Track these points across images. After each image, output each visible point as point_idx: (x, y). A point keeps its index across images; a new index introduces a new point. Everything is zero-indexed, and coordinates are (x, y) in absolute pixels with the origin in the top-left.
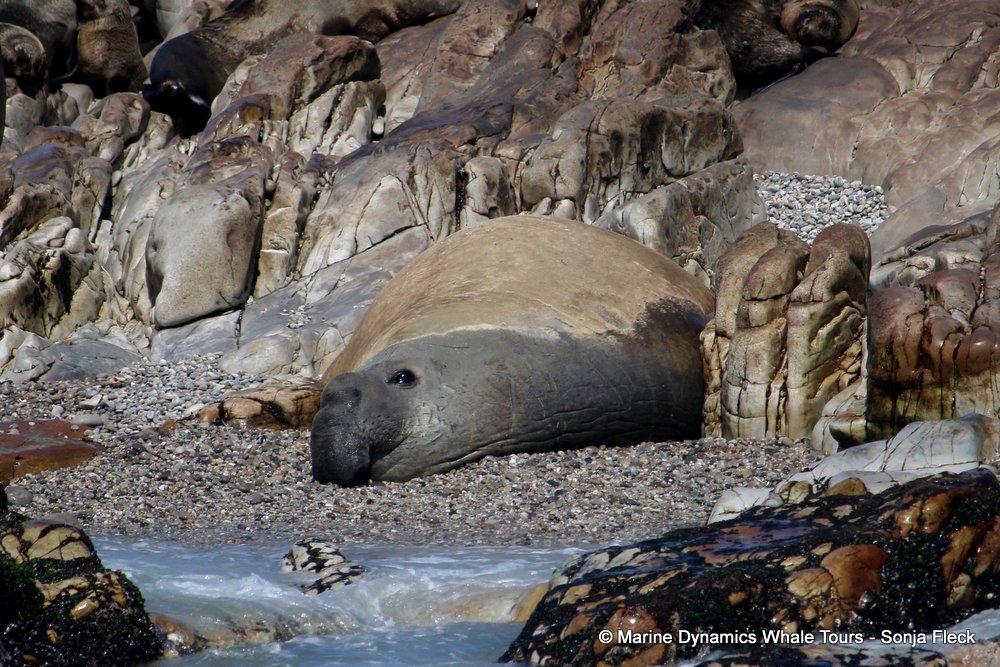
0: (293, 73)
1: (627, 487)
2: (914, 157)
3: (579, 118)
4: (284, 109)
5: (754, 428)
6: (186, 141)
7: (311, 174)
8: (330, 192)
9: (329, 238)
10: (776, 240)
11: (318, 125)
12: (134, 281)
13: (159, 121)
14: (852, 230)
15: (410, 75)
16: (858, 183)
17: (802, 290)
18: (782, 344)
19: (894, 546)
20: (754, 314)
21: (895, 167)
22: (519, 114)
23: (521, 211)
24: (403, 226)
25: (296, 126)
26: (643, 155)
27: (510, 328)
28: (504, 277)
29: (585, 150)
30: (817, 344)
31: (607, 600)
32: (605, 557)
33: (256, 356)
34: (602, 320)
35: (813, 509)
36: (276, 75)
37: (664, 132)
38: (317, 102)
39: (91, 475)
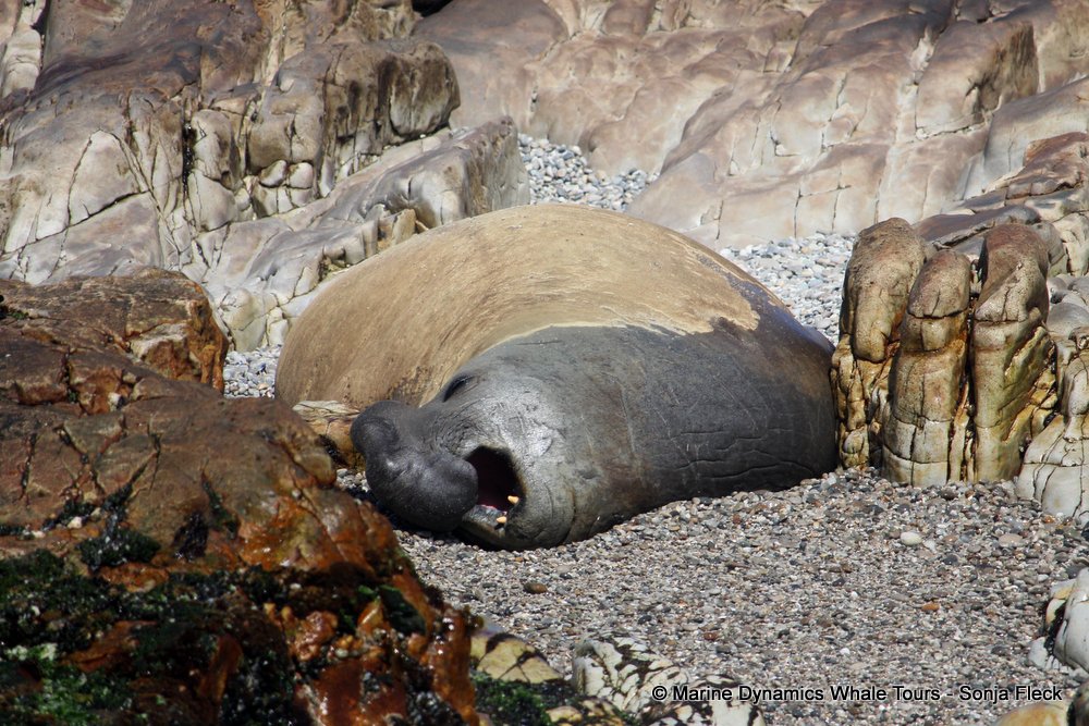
2: (614, 113)
3: (313, 66)
5: (933, 475)
9: (36, 207)
16: (546, 142)
17: (992, 306)
18: (962, 372)
20: (929, 335)
21: (592, 124)
22: (207, 57)
23: (246, 175)
24: (125, 193)
26: (378, 111)
29: (322, 105)
30: (1012, 374)
37: (394, 83)
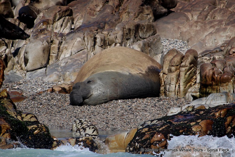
0: (54, 14)
1: (146, 107)
2: (194, 35)
3: (121, 25)
4: (52, 22)
5: (172, 94)
6: (30, 29)
7: (60, 37)
8: (65, 41)
9: (65, 52)
10: (176, 53)
11: (59, 26)
12: (21, 61)
13: (22, 25)
14: (194, 51)
15: (79, 15)
16: (181, 41)
17: (183, 64)
18: (179, 76)
19: (215, 120)
20: (172, 69)
21: (190, 37)
22: (107, 24)
23: (108, 46)
24: (82, 49)
25: (54, 26)
26: (135, 34)
27: (118, 71)
28: (116, 60)
29: (123, 32)
30: (186, 76)
31: (152, 131)
32: (150, 122)
33: (51, 78)
34: (138, 70)
35: (195, 112)
36: (50, 15)
37: (140, 29)
38: (59, 21)
39: (25, 103)
